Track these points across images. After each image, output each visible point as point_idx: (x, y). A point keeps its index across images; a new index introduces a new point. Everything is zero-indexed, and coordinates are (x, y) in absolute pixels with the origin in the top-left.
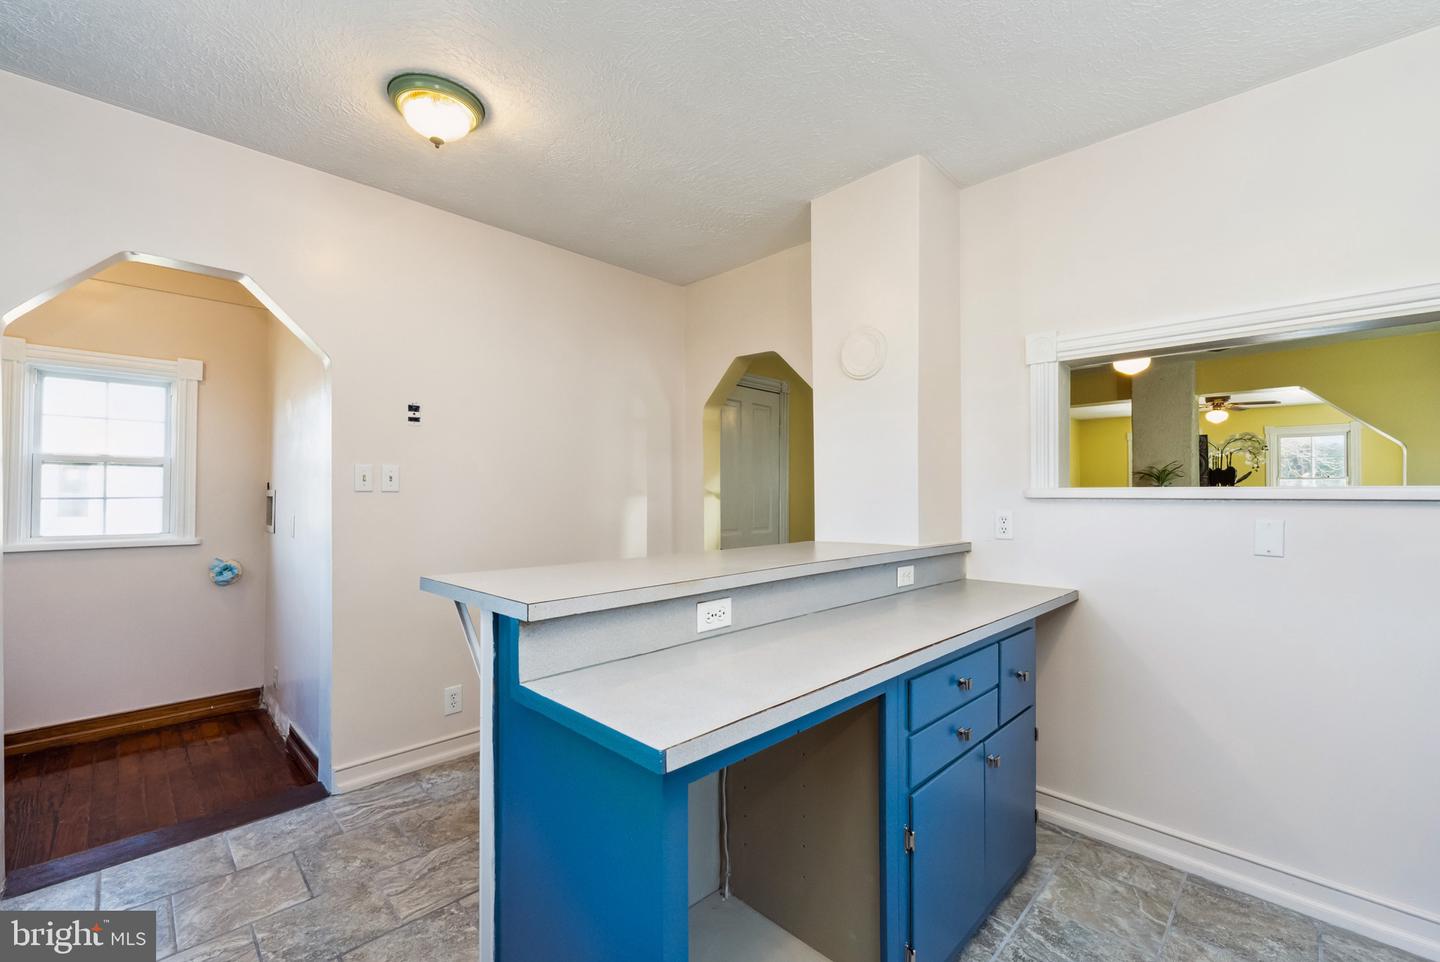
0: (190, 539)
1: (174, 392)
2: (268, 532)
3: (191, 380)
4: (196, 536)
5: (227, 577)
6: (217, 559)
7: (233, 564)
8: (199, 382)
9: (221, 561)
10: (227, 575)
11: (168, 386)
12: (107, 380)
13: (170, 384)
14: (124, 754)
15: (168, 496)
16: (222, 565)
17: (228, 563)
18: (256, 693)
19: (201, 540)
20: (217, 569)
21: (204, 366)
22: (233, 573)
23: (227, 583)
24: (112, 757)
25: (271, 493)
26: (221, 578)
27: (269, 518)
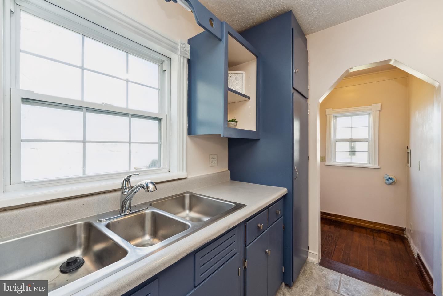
0: (377, 166)
1: (371, 116)
2: (408, 167)
3: (376, 111)
4: (378, 165)
5: (391, 182)
6: (386, 175)
7: (393, 177)
8: (379, 111)
9: (388, 176)
10: (390, 181)
11: (369, 114)
12: (352, 116)
13: (370, 114)
14: (356, 231)
15: (369, 151)
16: (388, 177)
17: (391, 177)
18: (403, 230)
19: (381, 167)
20: (386, 178)
21: (381, 105)
22: (392, 181)
23: (390, 184)
24: (352, 230)
25: (409, 151)
26: (388, 182)
27: (408, 161)
